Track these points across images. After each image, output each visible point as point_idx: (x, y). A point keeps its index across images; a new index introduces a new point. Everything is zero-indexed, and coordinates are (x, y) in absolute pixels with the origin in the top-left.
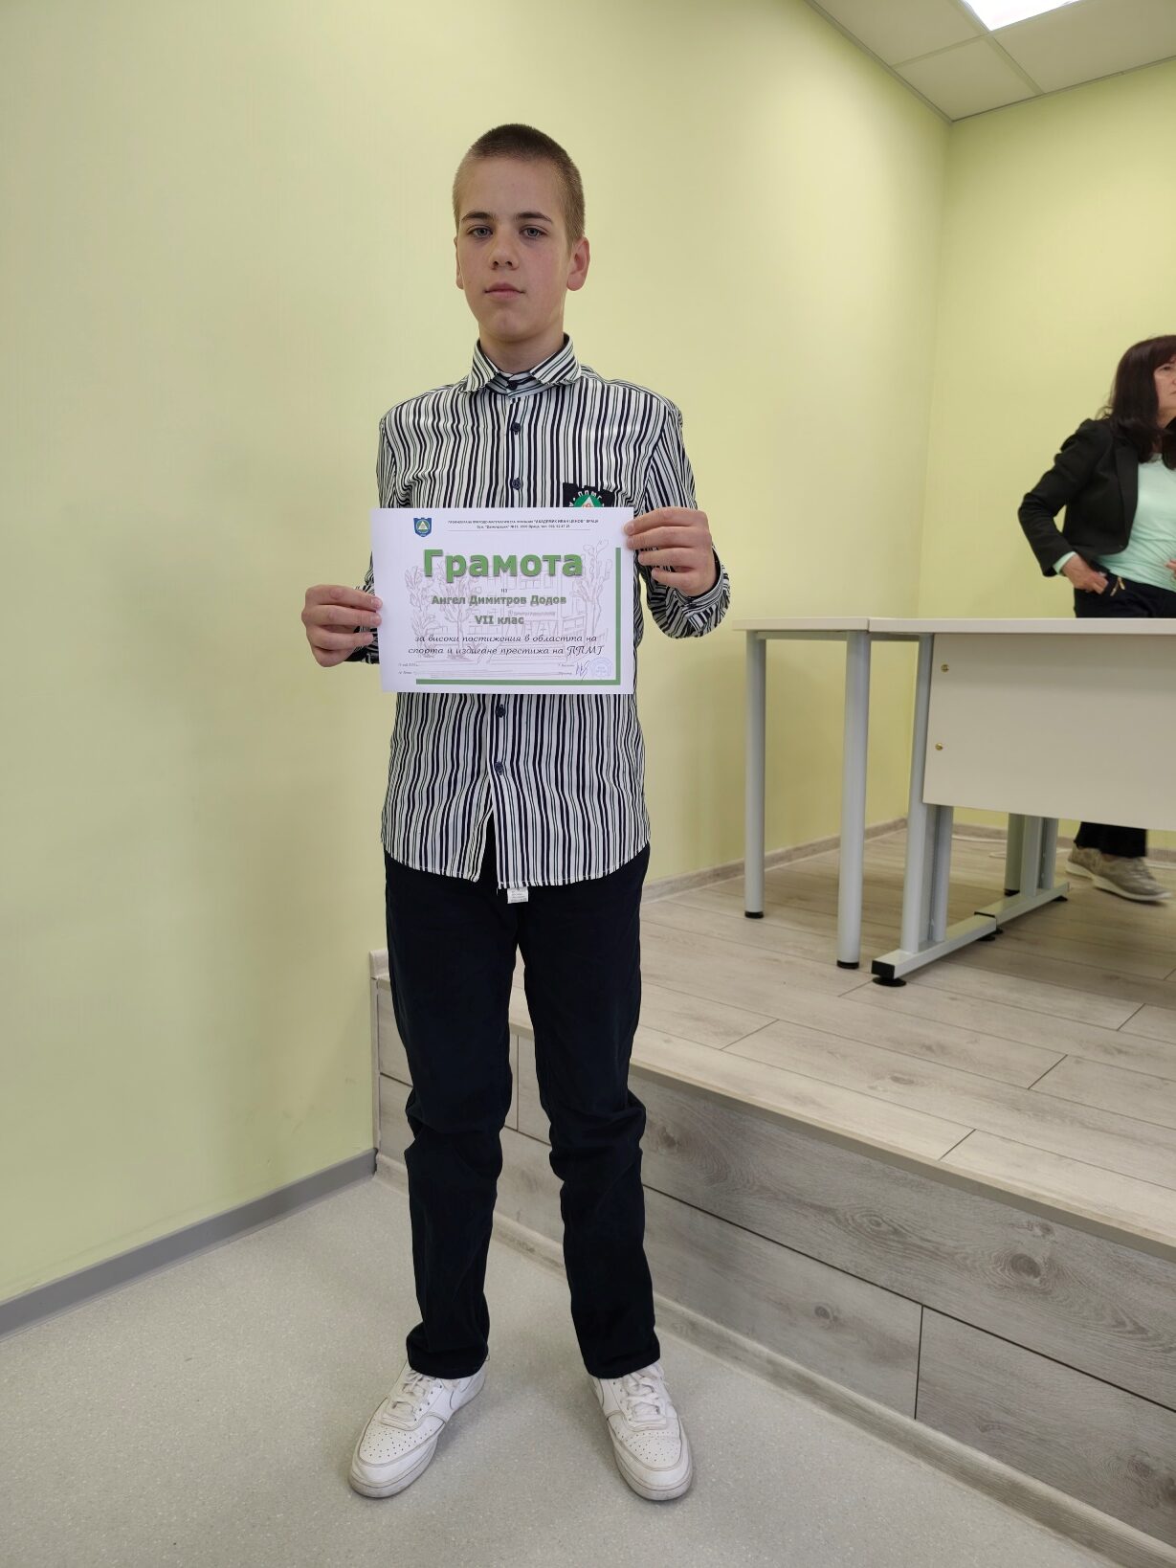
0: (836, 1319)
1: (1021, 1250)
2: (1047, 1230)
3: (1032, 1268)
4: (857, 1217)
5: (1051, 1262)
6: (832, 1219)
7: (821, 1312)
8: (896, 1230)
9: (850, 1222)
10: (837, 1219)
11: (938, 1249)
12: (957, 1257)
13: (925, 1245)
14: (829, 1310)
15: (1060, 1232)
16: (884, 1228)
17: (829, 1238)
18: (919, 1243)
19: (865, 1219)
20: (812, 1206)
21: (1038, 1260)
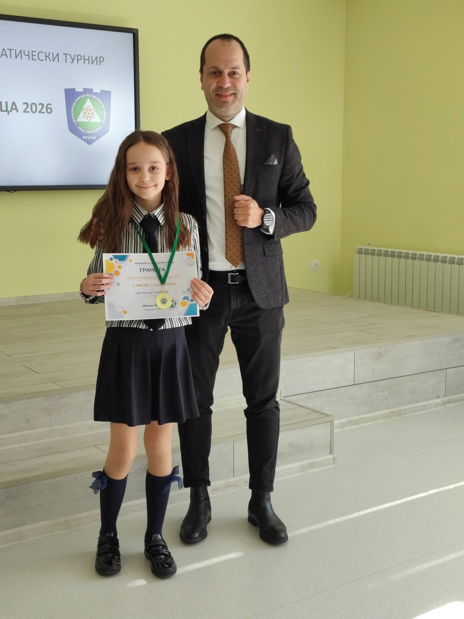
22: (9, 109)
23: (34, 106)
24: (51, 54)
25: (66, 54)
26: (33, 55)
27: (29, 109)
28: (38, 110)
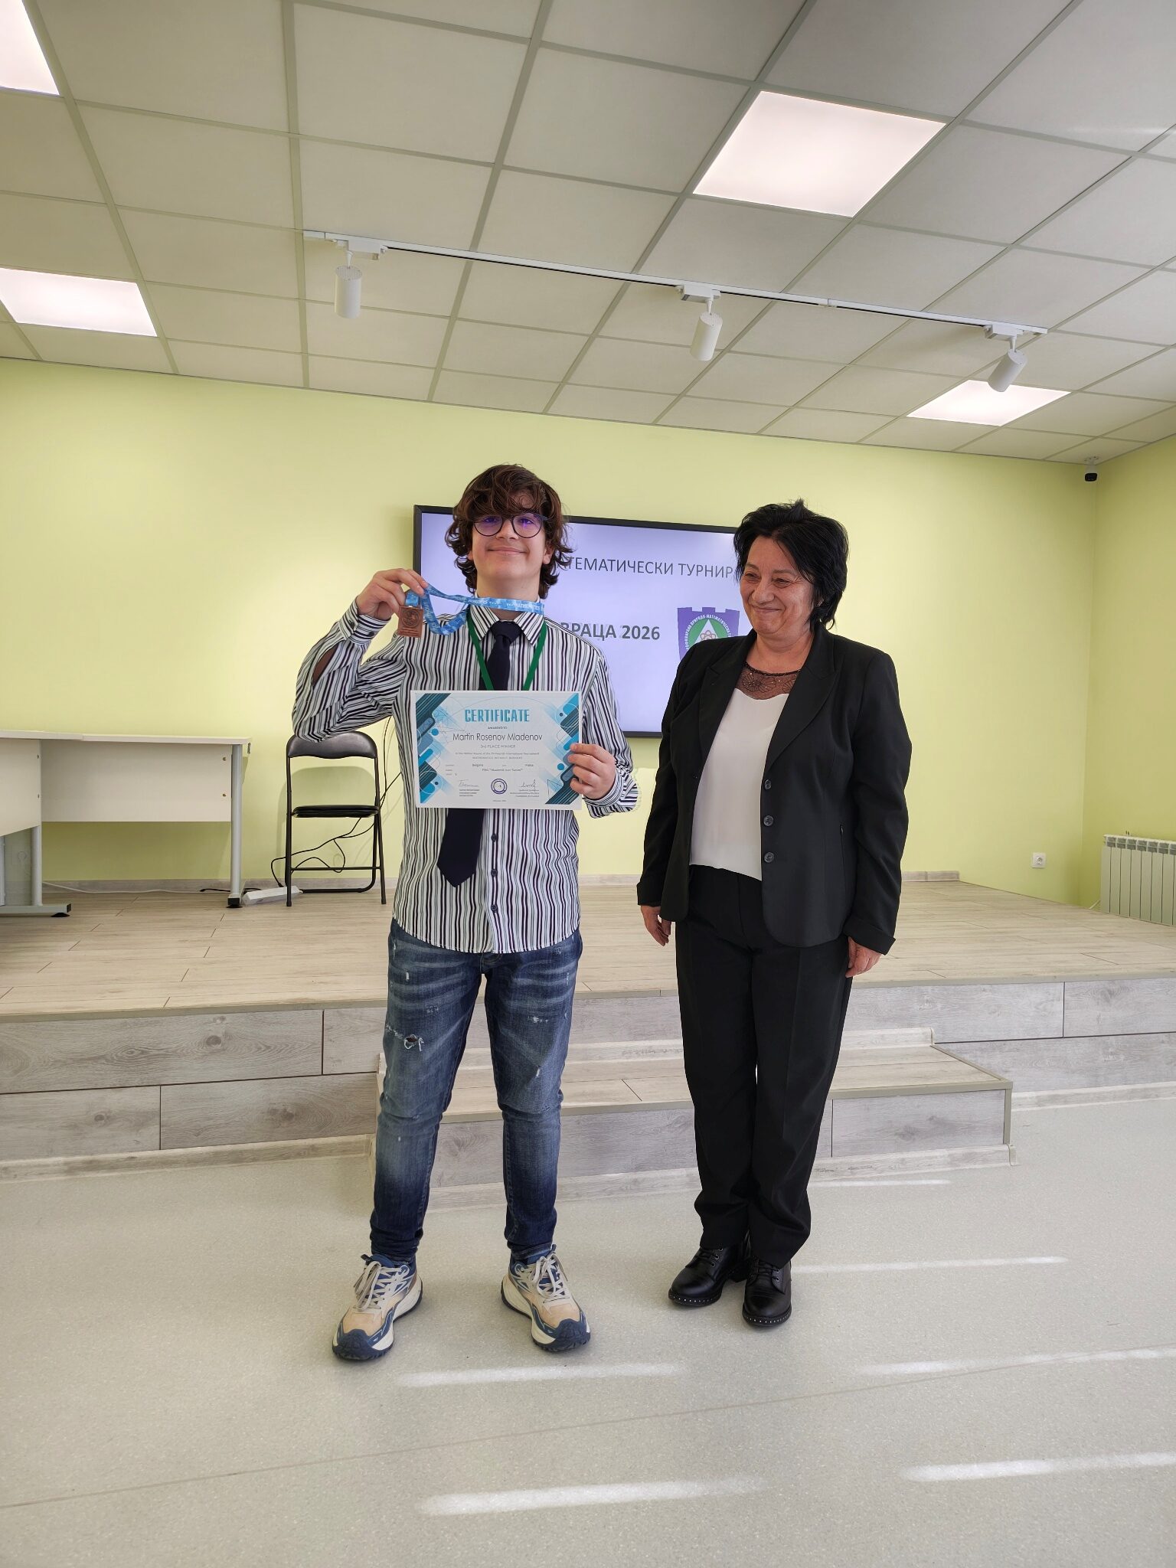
0: (108, 1117)
1: (211, 1034)
2: (223, 1019)
3: (216, 1040)
4: (119, 1054)
5: (226, 1034)
6: (104, 1061)
7: (99, 1118)
8: (142, 1051)
9: (115, 1058)
10: (107, 1060)
11: (167, 1052)
12: (179, 1051)
13: (162, 1052)
14: (103, 1114)
15: (229, 1017)
16: (136, 1053)
17: (102, 1072)
18: (157, 1053)
19: (124, 1053)
20: (89, 1059)
21: (220, 1035)
22: (605, 634)
23: (636, 629)
24: (663, 565)
25: (682, 565)
26: (639, 567)
27: (629, 634)
28: (641, 635)
